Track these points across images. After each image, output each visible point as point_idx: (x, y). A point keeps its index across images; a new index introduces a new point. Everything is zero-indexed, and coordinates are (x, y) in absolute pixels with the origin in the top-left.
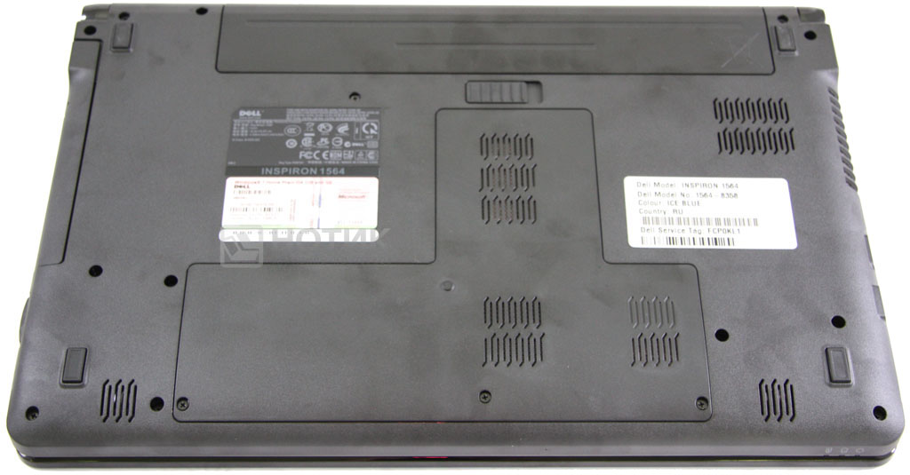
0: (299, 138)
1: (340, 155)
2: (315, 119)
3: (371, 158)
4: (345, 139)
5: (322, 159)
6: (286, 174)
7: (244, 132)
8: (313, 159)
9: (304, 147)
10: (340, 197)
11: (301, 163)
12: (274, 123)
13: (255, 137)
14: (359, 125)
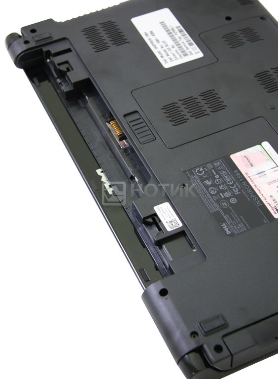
0: (228, 199)
1: (226, 177)
2: (210, 197)
3: (219, 163)
4: (214, 179)
5: (234, 183)
6: (255, 193)
7: (241, 225)
8: (237, 187)
9: (232, 194)
10: (252, 166)
11: (243, 191)
12: (225, 214)
13: (241, 219)
14: (201, 177)
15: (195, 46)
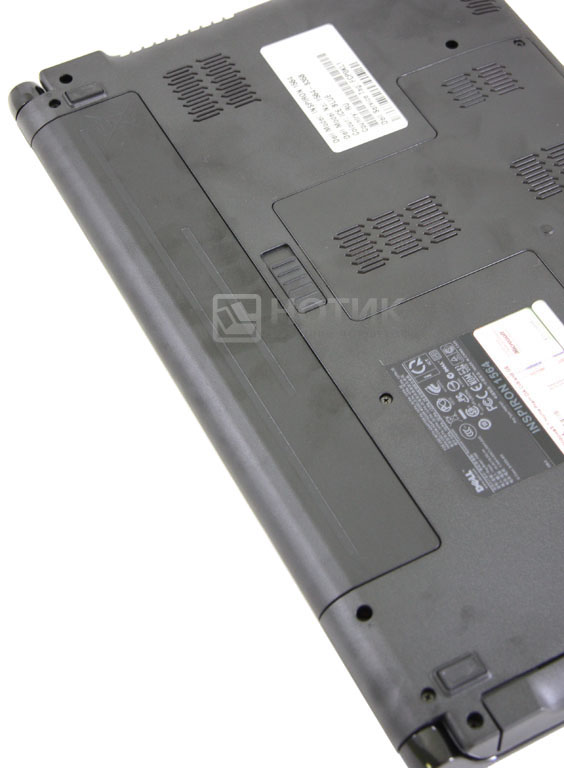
0: (474, 421)
1: (469, 376)
2: (440, 418)
3: (452, 349)
4: (445, 381)
5: (484, 388)
6: (525, 408)
7: (503, 473)
8: (490, 395)
9: (481, 411)
10: (516, 352)
11: (502, 404)
12: (471, 452)
13: (501, 461)
14: (419, 378)
15: (390, 104)
